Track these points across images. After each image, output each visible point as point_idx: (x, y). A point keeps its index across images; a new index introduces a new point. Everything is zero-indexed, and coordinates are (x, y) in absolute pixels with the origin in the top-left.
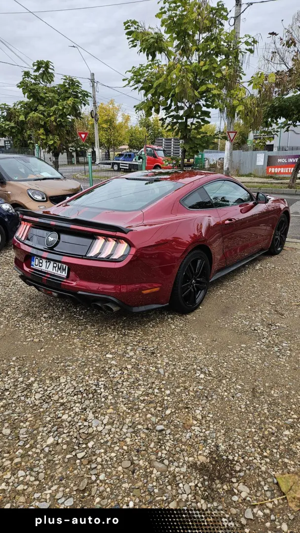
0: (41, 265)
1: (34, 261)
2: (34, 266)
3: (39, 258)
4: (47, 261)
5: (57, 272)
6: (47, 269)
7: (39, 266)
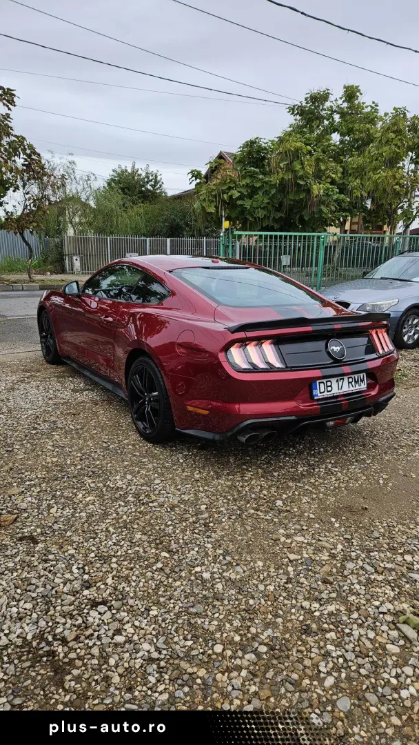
0: (329, 389)
1: (316, 389)
2: (319, 395)
3: (324, 381)
4: (339, 378)
5: (354, 388)
6: (340, 391)
7: (328, 391)
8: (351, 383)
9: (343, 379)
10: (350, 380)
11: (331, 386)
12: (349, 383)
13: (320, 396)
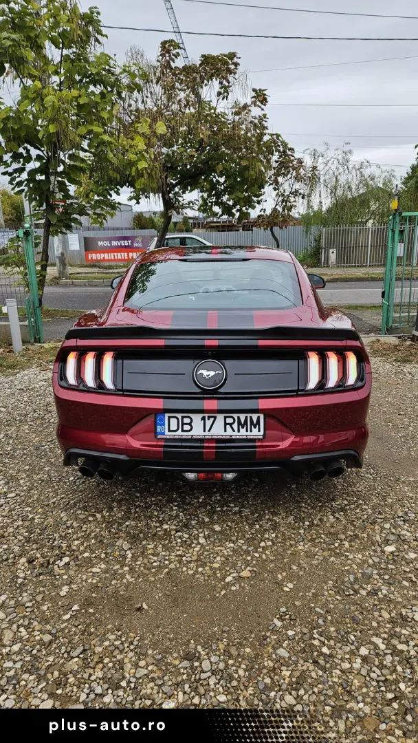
0: (187, 427)
1: (164, 424)
2: (167, 433)
3: (179, 416)
4: (206, 415)
5: (236, 433)
6: (207, 433)
7: (183, 431)
8: (231, 425)
9: (215, 418)
10: (229, 421)
11: (190, 424)
12: (226, 424)
13: (168, 435)
